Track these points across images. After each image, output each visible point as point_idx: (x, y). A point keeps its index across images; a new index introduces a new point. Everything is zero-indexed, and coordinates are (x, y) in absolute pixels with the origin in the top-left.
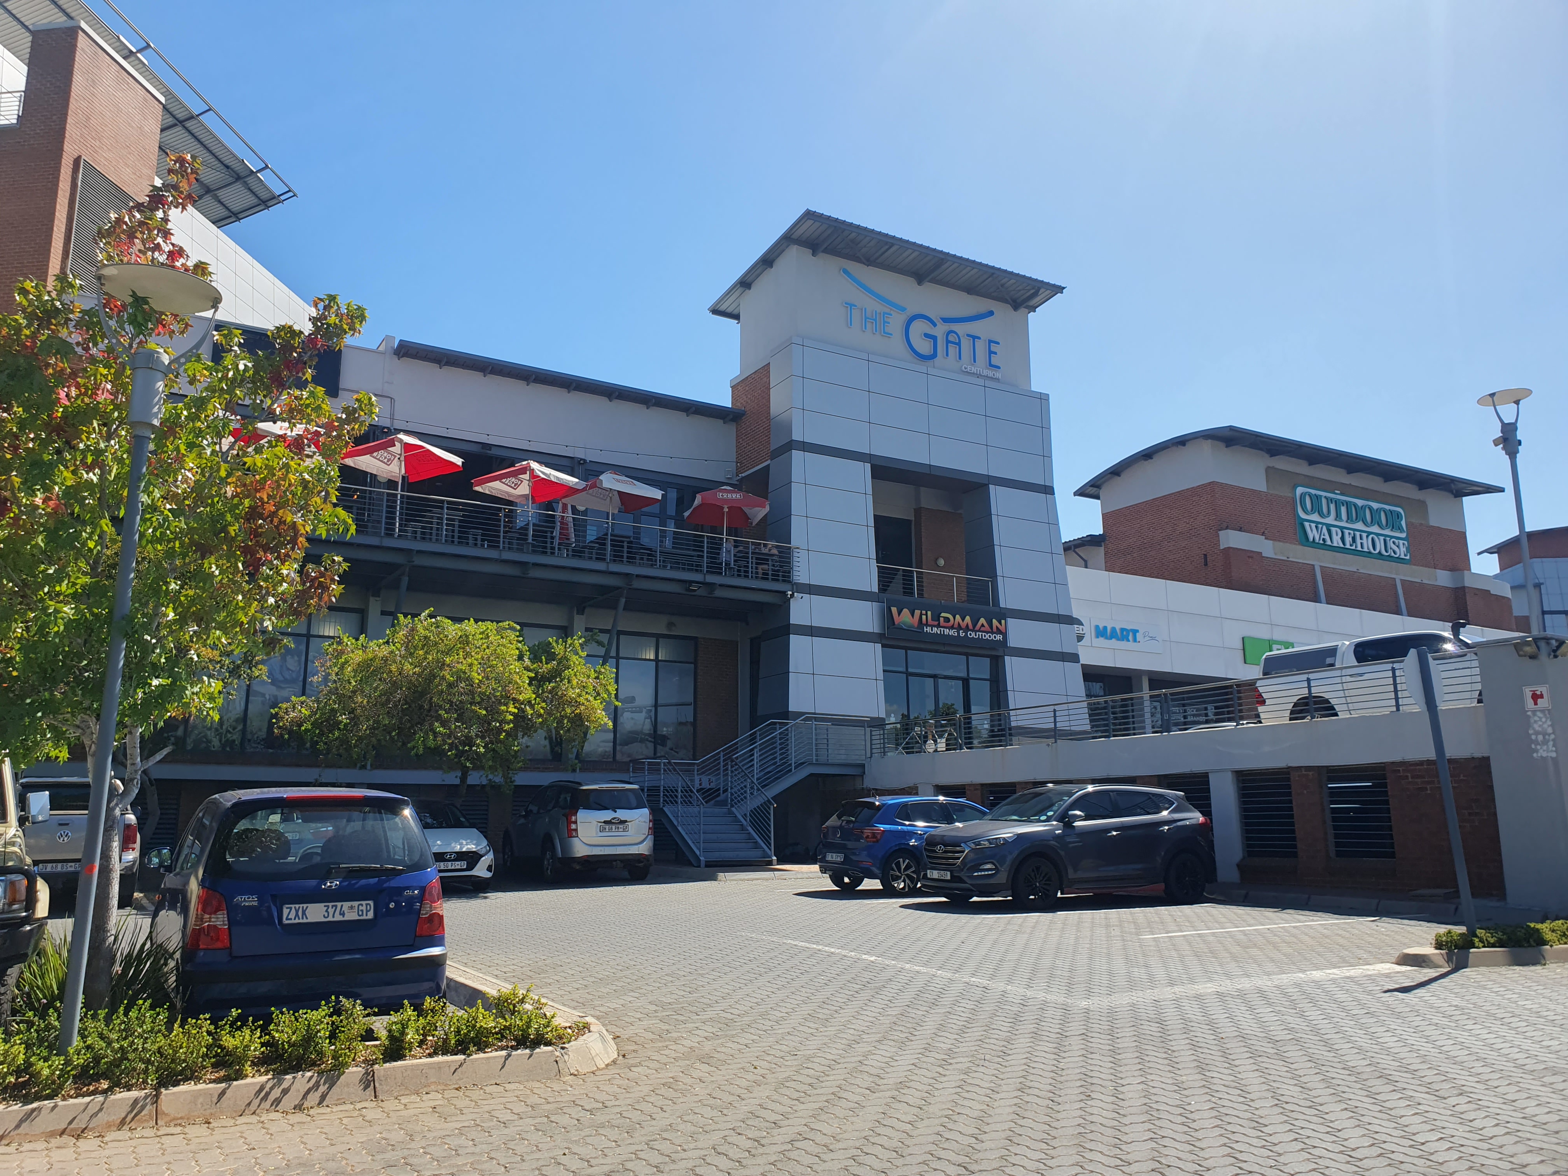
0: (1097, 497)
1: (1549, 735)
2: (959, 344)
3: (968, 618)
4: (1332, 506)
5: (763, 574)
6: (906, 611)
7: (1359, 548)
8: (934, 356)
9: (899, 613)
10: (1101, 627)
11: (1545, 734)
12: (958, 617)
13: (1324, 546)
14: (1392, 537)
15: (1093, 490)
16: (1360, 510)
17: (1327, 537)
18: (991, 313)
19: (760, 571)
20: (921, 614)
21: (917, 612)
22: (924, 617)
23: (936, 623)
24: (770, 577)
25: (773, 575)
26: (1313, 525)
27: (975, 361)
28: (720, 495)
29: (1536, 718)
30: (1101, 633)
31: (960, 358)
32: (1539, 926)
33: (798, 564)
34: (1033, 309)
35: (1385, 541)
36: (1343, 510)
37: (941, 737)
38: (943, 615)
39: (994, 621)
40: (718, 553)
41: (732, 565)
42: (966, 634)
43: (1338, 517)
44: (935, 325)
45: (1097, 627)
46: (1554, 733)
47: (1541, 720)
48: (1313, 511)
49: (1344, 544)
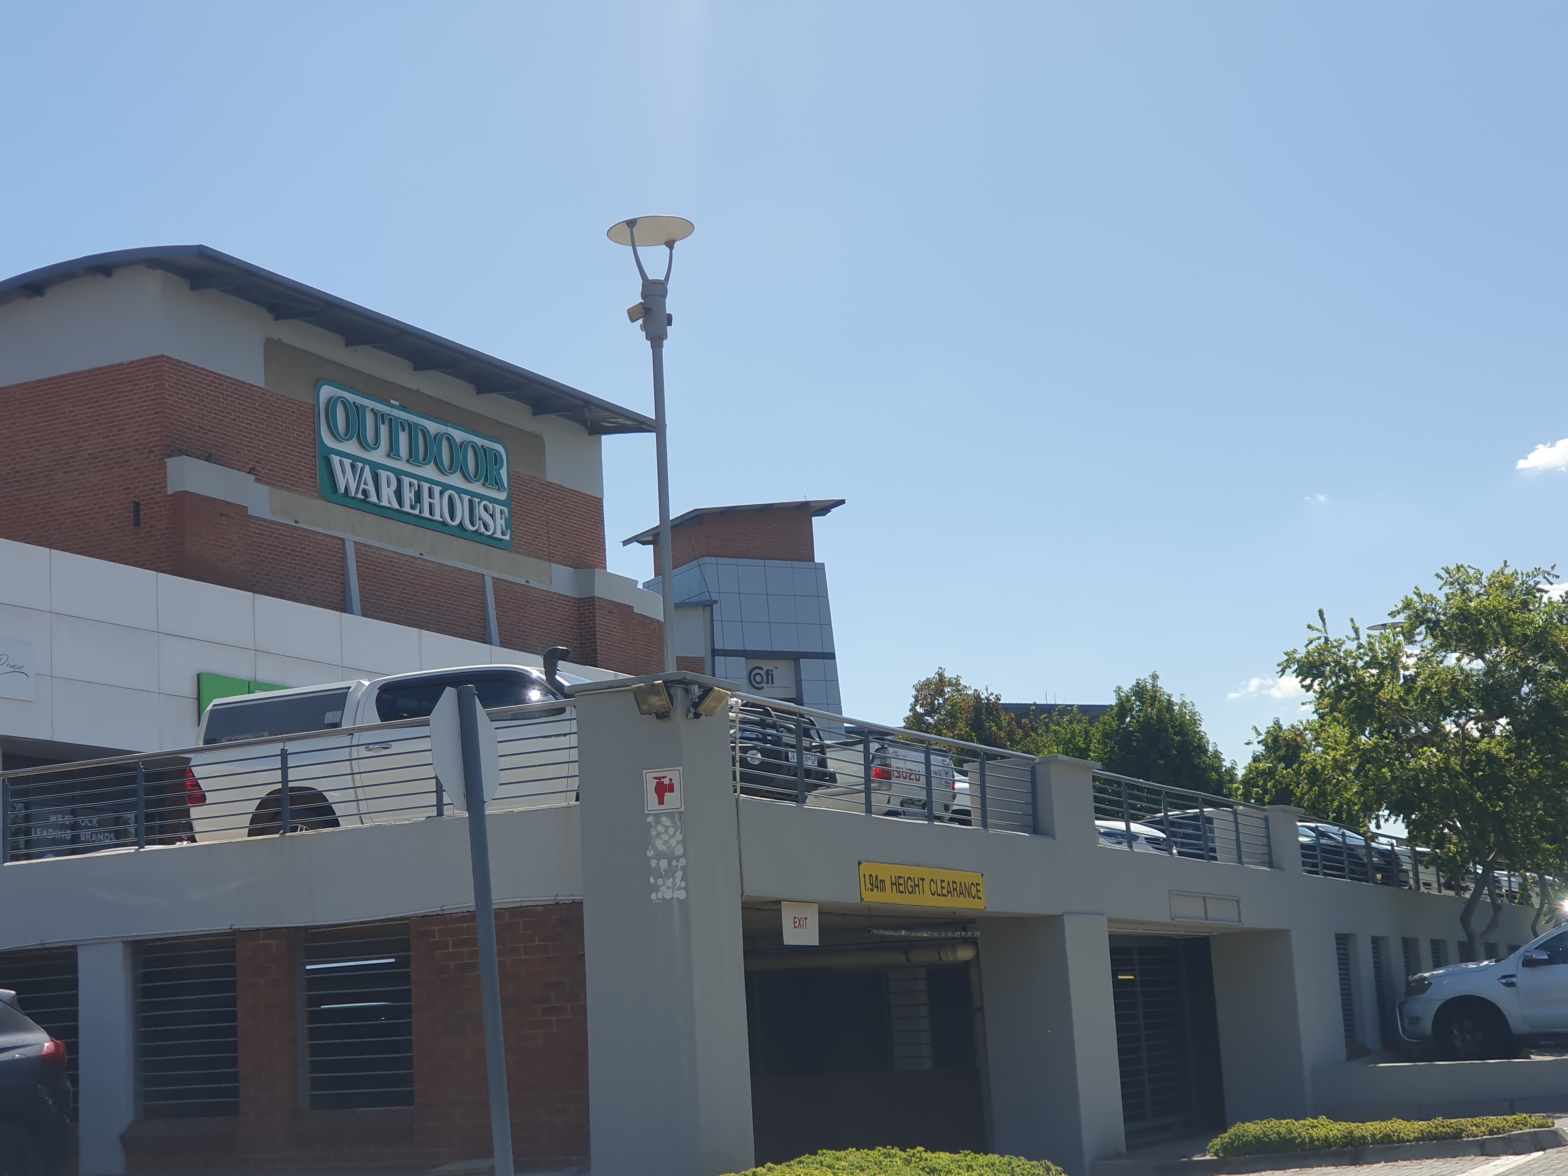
1: (678, 859)
4: (384, 430)
7: (426, 514)
11: (671, 857)
13: (364, 504)
14: (482, 497)
16: (432, 442)
17: (371, 488)
26: (347, 462)
29: (660, 829)
35: (470, 501)
36: (403, 437)
43: (393, 452)
46: (684, 855)
47: (666, 832)
48: (347, 436)
49: (400, 503)
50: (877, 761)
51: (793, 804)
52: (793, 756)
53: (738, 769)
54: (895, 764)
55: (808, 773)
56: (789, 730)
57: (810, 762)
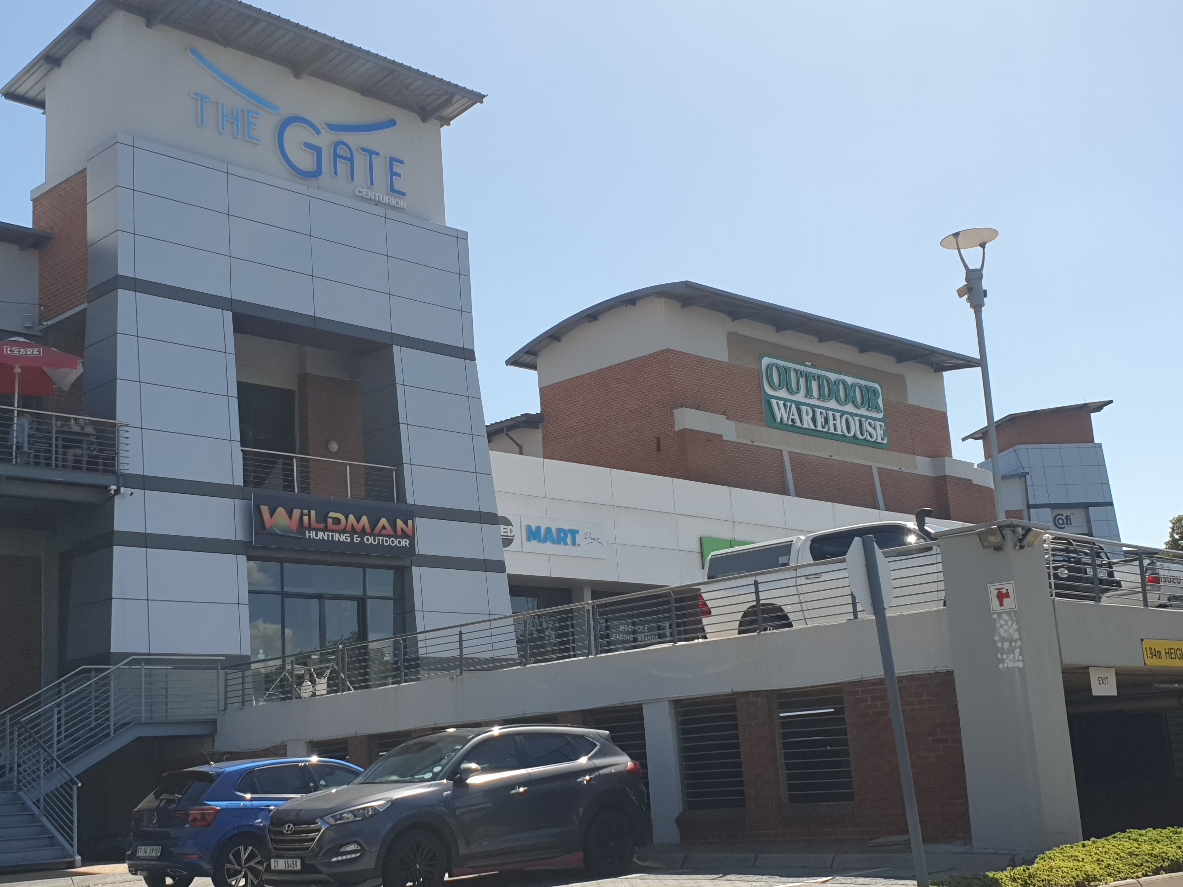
0: (533, 367)
1: (1016, 641)
2: (351, 160)
3: (364, 519)
4: (802, 381)
5: (76, 461)
6: (281, 511)
7: (832, 430)
8: (317, 173)
9: (272, 514)
10: (533, 528)
11: (1011, 640)
12: (351, 517)
13: (793, 428)
14: (867, 418)
15: (528, 359)
16: (833, 386)
17: (796, 417)
18: (392, 123)
19: (71, 458)
20: (302, 515)
21: (297, 512)
22: (306, 518)
23: (322, 526)
24: (84, 466)
25: (88, 463)
26: (781, 403)
27: (372, 184)
28: (7, 350)
29: (1002, 622)
30: (533, 534)
31: (353, 179)
32: (999, 875)
33: (126, 448)
34: (447, 121)
35: (860, 421)
36: (814, 385)
37: (320, 675)
38: (332, 514)
39: (399, 522)
40: (8, 433)
41: (26, 449)
42: (362, 539)
43: (809, 393)
44: (318, 132)
45: (529, 527)
46: (1020, 639)
47: (1006, 624)
48: (780, 386)
49: (815, 425)
50: (1149, 572)
51: (1092, 603)
52: (1090, 571)
53: (1052, 581)
54: (1162, 573)
55: (1101, 582)
56: (1086, 554)
57: (1102, 574)
